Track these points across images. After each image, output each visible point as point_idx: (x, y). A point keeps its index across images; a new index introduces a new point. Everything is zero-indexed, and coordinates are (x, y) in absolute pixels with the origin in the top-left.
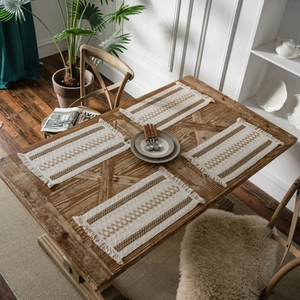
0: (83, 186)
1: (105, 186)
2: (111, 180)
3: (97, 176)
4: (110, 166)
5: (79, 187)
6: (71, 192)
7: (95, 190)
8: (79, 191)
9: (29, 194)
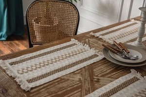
0: (64, 85)
1: (87, 86)
2: (92, 80)
3: (78, 77)
4: (88, 69)
5: (60, 85)
6: (53, 90)
7: (77, 88)
8: (61, 89)
9: (7, 91)
